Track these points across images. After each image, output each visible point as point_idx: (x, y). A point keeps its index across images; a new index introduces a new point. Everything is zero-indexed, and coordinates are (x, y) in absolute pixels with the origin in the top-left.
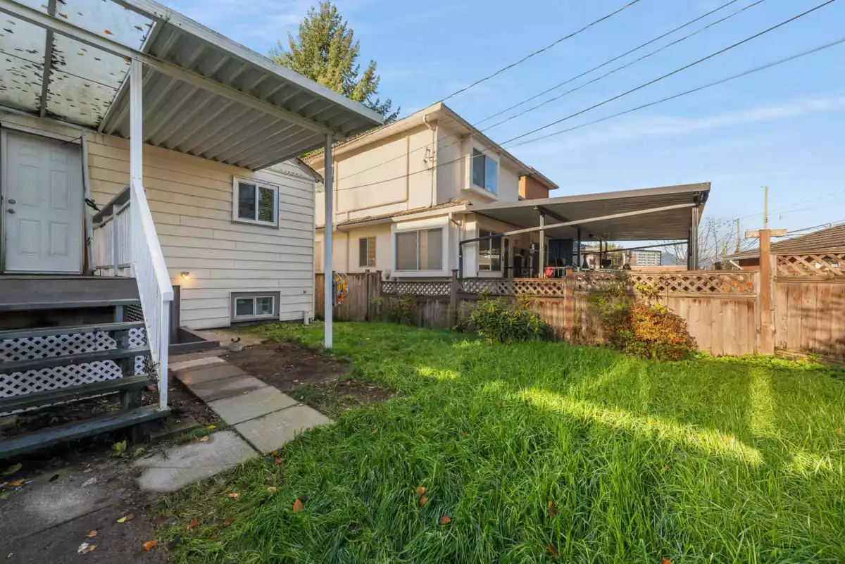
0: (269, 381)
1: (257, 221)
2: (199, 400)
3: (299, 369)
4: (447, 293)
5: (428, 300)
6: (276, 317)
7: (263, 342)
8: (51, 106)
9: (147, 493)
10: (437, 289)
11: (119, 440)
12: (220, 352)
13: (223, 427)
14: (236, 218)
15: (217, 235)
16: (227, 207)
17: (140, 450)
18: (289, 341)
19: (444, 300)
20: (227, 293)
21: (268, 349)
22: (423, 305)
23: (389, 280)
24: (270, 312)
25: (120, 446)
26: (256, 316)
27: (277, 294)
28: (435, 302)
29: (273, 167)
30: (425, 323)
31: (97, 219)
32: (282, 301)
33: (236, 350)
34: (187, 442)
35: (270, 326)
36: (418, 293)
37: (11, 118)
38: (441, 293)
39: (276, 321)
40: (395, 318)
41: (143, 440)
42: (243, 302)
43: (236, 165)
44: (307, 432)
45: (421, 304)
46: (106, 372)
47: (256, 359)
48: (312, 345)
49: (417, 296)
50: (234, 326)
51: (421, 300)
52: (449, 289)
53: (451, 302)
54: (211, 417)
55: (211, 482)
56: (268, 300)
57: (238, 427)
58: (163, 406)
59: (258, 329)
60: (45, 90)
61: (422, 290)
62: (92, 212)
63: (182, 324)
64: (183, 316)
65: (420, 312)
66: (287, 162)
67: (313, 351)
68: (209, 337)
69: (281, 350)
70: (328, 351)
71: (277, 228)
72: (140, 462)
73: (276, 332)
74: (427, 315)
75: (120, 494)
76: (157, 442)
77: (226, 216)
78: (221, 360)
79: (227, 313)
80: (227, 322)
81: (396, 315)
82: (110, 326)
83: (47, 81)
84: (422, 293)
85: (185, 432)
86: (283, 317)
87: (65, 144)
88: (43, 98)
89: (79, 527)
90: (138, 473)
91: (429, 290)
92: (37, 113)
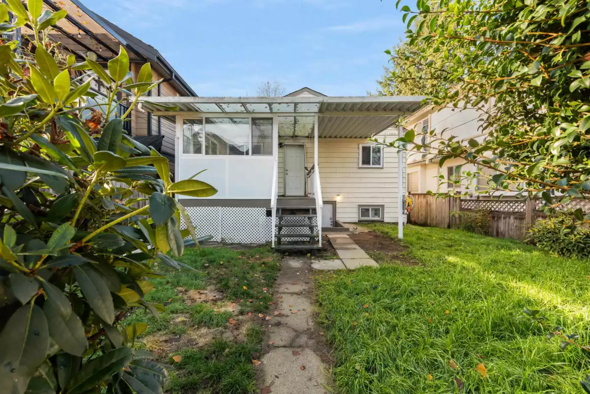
0: (362, 247)
1: (372, 166)
2: (334, 248)
3: (380, 246)
4: (522, 210)
5: (503, 216)
6: (382, 220)
7: (369, 232)
8: (296, 134)
9: (312, 268)
10: (511, 207)
11: (308, 253)
12: (348, 233)
13: (339, 258)
14: (361, 165)
15: (352, 175)
16: (356, 160)
17: (313, 257)
18: (382, 233)
19: (520, 216)
20: (356, 205)
21: (371, 235)
22: (497, 220)
23: (472, 199)
24: (379, 217)
25: (309, 255)
26: (371, 218)
27: (383, 206)
28: (509, 218)
29: (380, 134)
30: (500, 234)
31: (308, 174)
32: (386, 210)
33: (355, 233)
34: (326, 259)
35: (378, 224)
36: (493, 209)
37: (287, 141)
38: (516, 210)
39: (382, 222)
40: (470, 228)
41: (315, 255)
42: (364, 210)
43: (361, 137)
44: (366, 266)
45: (496, 219)
46: (307, 231)
47: (362, 238)
48: (392, 236)
49: (492, 211)
50: (360, 222)
51: (495, 215)
52: (524, 207)
53: (526, 219)
54: (335, 254)
55: (329, 271)
56: (378, 210)
57: (343, 260)
58: (320, 245)
59: (370, 225)
60: (295, 130)
61: (497, 207)
62: (307, 172)
63: (337, 219)
64: (338, 215)
65: (495, 225)
66: (389, 128)
67: (392, 239)
68: (346, 226)
69: (376, 236)
70: (400, 240)
71: (382, 168)
72: (313, 261)
73: (378, 227)
74: (502, 229)
75: (306, 266)
76: (318, 257)
77: (356, 165)
78: (348, 237)
79: (356, 215)
80: (356, 220)
81: (471, 226)
82: (308, 216)
83: (295, 127)
84: (497, 209)
85: (327, 256)
86: (386, 220)
87: (300, 145)
88: (294, 133)
89: (298, 270)
90: (312, 263)
91: (504, 207)
92: (293, 137)
